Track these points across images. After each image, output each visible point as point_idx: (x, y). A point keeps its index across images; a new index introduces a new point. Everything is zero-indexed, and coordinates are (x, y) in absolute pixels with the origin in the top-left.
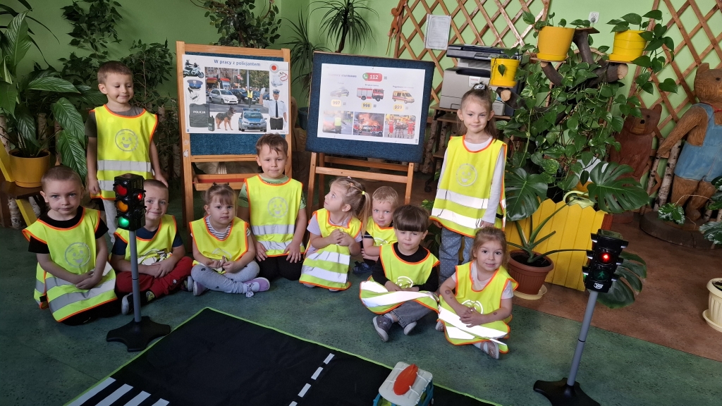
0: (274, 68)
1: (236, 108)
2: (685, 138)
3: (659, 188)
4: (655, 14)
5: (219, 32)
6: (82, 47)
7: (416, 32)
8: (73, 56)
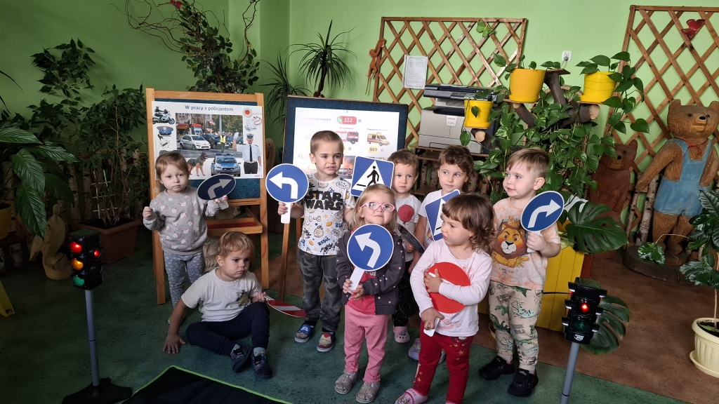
0: (247, 112)
1: (207, 153)
2: (662, 172)
3: (640, 223)
4: (624, 56)
5: (195, 76)
6: (53, 94)
7: (394, 72)
8: (43, 102)
